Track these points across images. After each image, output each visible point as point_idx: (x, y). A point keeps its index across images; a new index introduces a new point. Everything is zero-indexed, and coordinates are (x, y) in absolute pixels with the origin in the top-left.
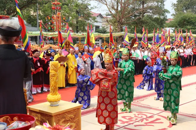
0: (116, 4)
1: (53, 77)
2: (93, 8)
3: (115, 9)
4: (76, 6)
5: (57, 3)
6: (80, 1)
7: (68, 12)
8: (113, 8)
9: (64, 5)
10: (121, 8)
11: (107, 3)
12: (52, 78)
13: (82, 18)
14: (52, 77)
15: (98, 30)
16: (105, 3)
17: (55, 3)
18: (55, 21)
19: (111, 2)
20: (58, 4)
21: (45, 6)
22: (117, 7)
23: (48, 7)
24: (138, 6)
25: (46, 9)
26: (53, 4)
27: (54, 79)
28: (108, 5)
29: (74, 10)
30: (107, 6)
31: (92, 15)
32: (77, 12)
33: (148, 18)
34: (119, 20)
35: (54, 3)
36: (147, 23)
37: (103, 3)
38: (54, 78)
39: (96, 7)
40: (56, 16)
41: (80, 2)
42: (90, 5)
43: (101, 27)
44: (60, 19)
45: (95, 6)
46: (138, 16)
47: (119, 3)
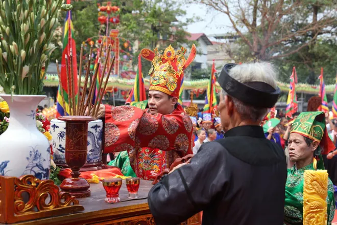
0: (251, 12)
1: (316, 212)
2: (192, 21)
3: (248, 25)
4: (153, 17)
5: (111, 9)
6: (161, 4)
7: (135, 30)
8: (244, 21)
9: (125, 13)
10: (263, 21)
11: (230, 10)
12: (313, 217)
13: (162, 43)
14: (313, 212)
15: (197, 72)
16: (225, 9)
17: (107, 9)
18: (105, 51)
19: (239, 8)
20: (114, 10)
21: (80, 15)
22: (255, 20)
23: (88, 18)
24: (300, 18)
25: (83, 21)
26: (102, 10)
27: (319, 220)
28: (230, 14)
29: (146, 25)
30: (229, 16)
31: (188, 38)
32: (155, 30)
33: (327, 47)
34: (259, 50)
35: (103, 7)
36: (324, 57)
37: (220, 10)
38: (318, 217)
39: (198, 18)
40: (109, 38)
41: (161, 6)
42: (185, 13)
43: (204, 67)
44: (117, 46)
45: (196, 16)
46: (301, 40)
47: (258, 11)
